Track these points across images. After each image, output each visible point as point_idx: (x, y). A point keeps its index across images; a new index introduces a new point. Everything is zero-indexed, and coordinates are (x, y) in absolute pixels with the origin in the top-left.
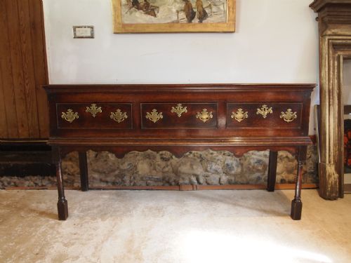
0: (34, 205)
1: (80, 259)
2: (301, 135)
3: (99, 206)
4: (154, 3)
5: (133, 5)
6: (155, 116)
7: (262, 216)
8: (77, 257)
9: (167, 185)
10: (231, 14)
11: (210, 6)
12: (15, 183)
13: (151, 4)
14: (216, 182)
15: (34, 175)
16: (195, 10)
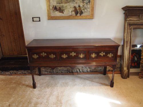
0: (24, 82)
1: (43, 104)
2: (114, 62)
3: (46, 82)
4: (63, 8)
5: (55, 9)
6: (65, 56)
7: (100, 86)
8: (42, 103)
9: (69, 72)
10: (92, 12)
11: (84, 9)
12: (15, 73)
13: (61, 9)
14: (86, 71)
15: (21, 70)
16: (78, 11)
